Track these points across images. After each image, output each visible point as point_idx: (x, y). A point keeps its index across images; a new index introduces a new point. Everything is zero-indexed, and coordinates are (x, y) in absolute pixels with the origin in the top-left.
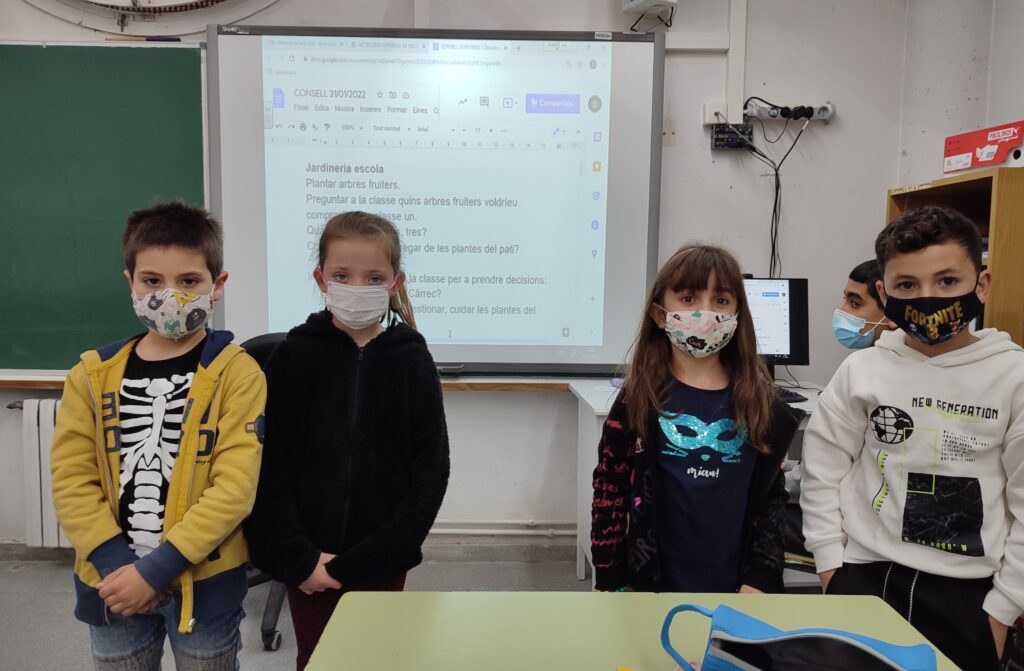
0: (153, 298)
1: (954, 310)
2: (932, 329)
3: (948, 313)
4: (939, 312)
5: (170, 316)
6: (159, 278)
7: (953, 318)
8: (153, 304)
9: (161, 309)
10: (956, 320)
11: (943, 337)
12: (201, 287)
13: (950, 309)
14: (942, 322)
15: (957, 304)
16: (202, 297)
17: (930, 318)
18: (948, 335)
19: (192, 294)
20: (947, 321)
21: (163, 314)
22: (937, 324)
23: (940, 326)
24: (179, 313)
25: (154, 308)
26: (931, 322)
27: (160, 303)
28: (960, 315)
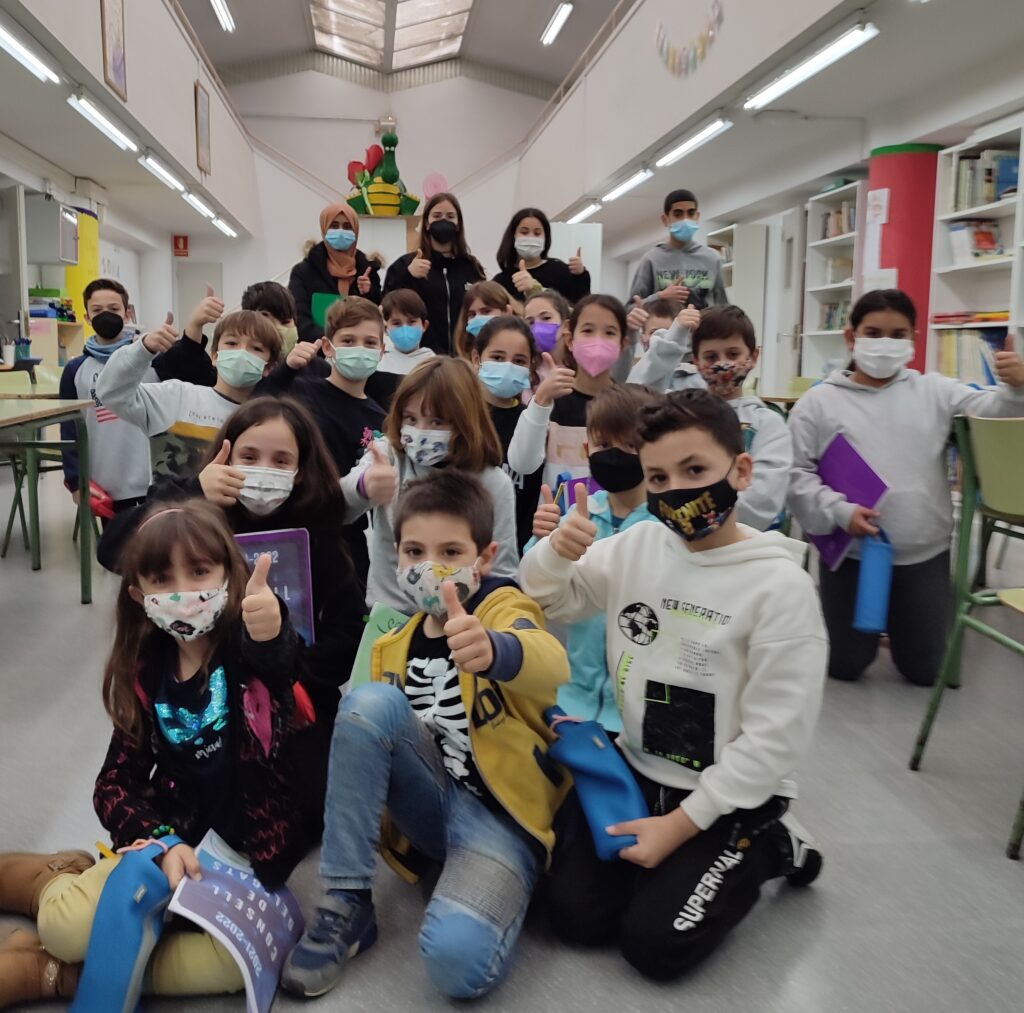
0: (412, 570)
1: (704, 502)
2: (684, 524)
3: (698, 505)
4: (687, 504)
5: (428, 591)
6: (421, 549)
7: (705, 510)
8: (412, 578)
9: (419, 583)
10: (709, 511)
11: (700, 532)
12: (463, 558)
13: (699, 501)
14: (694, 516)
15: (706, 494)
16: (464, 569)
17: (678, 511)
18: (705, 529)
19: (453, 566)
20: (698, 513)
21: (421, 589)
22: (688, 518)
23: (692, 520)
24: (437, 588)
25: (413, 583)
26: (680, 516)
27: (418, 576)
28: (712, 506)
